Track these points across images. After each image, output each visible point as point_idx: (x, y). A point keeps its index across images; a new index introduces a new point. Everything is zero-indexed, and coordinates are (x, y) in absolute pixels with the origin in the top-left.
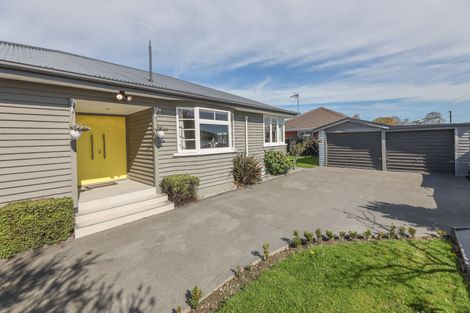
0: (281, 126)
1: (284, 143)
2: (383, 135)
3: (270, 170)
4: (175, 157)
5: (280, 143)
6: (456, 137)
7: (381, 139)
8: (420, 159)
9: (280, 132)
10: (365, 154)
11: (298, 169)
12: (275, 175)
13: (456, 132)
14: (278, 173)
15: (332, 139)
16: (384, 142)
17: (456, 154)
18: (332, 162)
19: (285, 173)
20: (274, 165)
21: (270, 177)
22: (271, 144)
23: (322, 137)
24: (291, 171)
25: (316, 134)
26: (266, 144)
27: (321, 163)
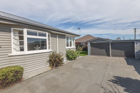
0: (73, 40)
1: (75, 47)
2: (110, 44)
3: (69, 58)
4: (10, 56)
5: (73, 47)
6: (135, 45)
7: (109, 45)
8: (123, 52)
9: (73, 43)
10: (104, 51)
11: (80, 57)
12: (71, 60)
13: (135, 43)
14: (72, 59)
15: (92, 45)
16: (110, 46)
17: (135, 51)
18: (92, 54)
19: (75, 59)
20: (70, 56)
21: (69, 61)
22: (69, 47)
23: (89, 44)
24: (77, 58)
25: (87, 43)
26: (67, 48)
27: (89, 54)
